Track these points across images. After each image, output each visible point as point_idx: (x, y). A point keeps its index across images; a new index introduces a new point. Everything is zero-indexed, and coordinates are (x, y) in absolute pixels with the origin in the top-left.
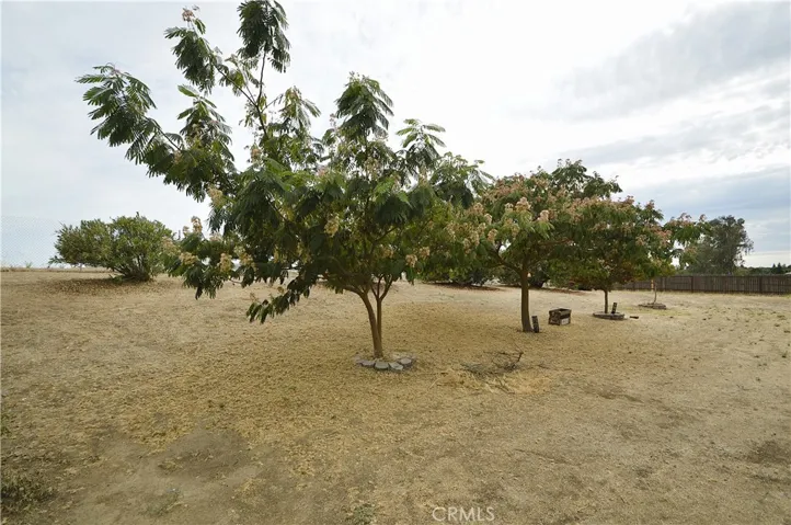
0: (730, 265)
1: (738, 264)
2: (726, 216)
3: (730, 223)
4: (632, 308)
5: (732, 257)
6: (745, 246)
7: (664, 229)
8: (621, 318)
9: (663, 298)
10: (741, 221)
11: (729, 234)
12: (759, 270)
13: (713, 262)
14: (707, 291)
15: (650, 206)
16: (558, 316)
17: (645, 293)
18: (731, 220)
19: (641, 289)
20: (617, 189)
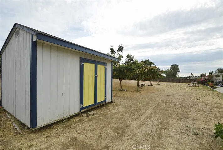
0: (175, 76)
1: (177, 76)
2: (175, 64)
3: (176, 66)
4: (154, 84)
5: (176, 74)
6: (179, 72)
7: (160, 71)
8: (153, 86)
9: (160, 83)
10: (178, 66)
11: (175, 69)
12: (182, 77)
13: (172, 75)
14: (169, 82)
15: (158, 68)
16: (143, 85)
17: (156, 82)
18: (176, 65)
19: (155, 81)
20: (154, 64)
